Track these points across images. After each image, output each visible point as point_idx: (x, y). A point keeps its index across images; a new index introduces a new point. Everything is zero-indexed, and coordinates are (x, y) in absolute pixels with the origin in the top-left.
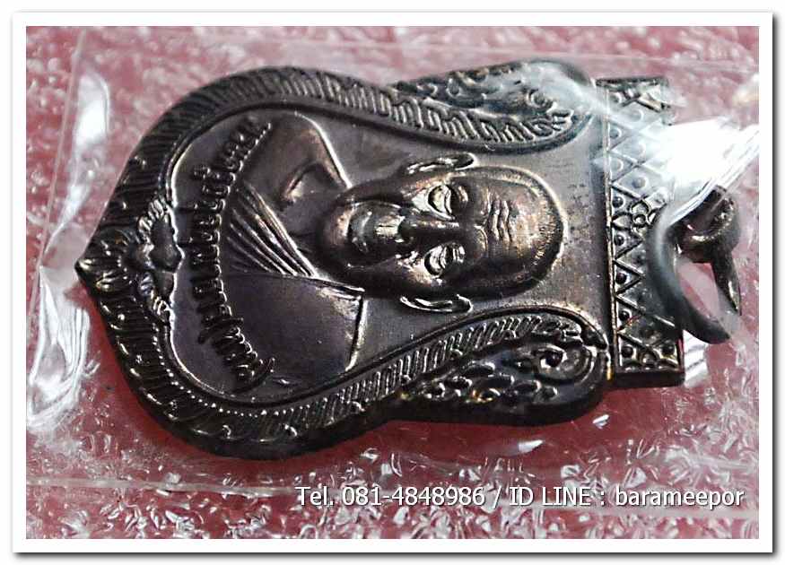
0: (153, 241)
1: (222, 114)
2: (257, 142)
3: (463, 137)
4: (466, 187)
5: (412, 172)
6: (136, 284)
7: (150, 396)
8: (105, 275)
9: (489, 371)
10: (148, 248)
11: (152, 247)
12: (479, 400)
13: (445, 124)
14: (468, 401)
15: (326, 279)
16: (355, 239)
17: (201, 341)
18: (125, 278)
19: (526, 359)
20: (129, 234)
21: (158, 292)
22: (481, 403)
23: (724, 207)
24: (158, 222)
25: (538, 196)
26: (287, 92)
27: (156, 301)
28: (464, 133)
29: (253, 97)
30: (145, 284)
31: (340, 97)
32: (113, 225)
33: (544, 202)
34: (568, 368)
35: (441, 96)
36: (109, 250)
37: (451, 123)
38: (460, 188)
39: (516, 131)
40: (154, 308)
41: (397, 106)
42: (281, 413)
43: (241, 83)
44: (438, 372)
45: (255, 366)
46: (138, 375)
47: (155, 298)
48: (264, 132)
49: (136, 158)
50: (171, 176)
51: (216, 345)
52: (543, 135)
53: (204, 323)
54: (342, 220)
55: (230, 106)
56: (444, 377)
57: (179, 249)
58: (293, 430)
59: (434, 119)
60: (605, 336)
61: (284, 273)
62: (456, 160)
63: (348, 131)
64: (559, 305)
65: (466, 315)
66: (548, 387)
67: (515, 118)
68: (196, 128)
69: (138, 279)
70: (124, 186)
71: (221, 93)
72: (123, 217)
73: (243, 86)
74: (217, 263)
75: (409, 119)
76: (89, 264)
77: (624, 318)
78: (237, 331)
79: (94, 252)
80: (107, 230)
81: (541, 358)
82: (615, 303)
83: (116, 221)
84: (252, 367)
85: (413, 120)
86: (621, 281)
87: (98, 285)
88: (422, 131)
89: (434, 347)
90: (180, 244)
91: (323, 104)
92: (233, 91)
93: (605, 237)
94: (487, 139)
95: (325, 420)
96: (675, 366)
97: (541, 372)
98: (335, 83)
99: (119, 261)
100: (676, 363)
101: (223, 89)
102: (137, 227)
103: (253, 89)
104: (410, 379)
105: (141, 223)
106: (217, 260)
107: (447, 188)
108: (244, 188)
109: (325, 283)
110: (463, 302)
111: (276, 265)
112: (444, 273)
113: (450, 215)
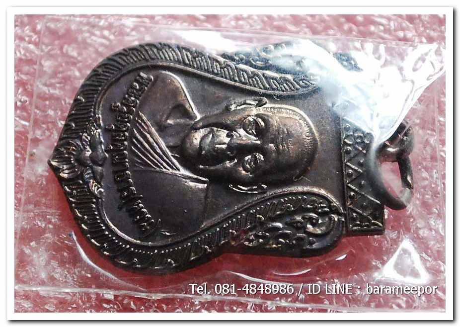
0: (91, 148)
1: (126, 71)
2: (146, 88)
3: (260, 88)
4: (264, 120)
5: (233, 109)
6: (82, 173)
7: (93, 240)
8: (65, 168)
9: (278, 229)
10: (88, 153)
11: (90, 152)
12: (274, 246)
13: (250, 80)
14: (268, 247)
15: (187, 173)
16: (204, 152)
17: (120, 208)
18: (76, 170)
19: (299, 222)
20: (77, 144)
21: (95, 178)
22: (275, 247)
23: (406, 134)
24: (93, 137)
25: (304, 125)
26: (162, 58)
27: (94, 185)
28: (261, 85)
29: (143, 61)
30: (88, 174)
31: (191, 63)
32: (68, 138)
33: (306, 129)
34: (323, 228)
35: (248, 63)
36: (66, 153)
37: (253, 79)
38: (260, 120)
39: (290, 85)
40: (93, 189)
41: (223, 68)
42: (165, 251)
43: (135, 52)
44: (250, 230)
45: (150, 224)
46: (86, 228)
47: (93, 183)
48: (150, 83)
49: (79, 97)
50: (99, 109)
51: (128, 211)
52: (304, 88)
53: (122, 198)
54: (196, 139)
55: (130, 67)
56: (254, 232)
57: (105, 153)
59: (244, 76)
60: (341, 208)
61: (164, 170)
62: (257, 102)
63: (196, 83)
64: (316, 190)
65: (265, 195)
66: (311, 239)
67: (289, 77)
68: (111, 79)
70: (73, 114)
71: (125, 58)
72: (73, 133)
73: (137, 54)
74: (127, 162)
75: (230, 77)
76: (55, 162)
77: (352, 198)
78: (140, 203)
79: (58, 154)
80: (64, 141)
81: (307, 222)
82: (347, 188)
83: (69, 136)
84: (148, 225)
85: (232, 77)
86: (350, 175)
87: (61, 174)
88: (237, 84)
89: (248, 214)
90: (106, 151)
91: (181, 67)
92: (131, 57)
93: (340, 149)
94: (274, 89)
95: (190, 257)
96: (380, 226)
97: (307, 230)
98: (188, 54)
99: (72, 159)
100: (381, 224)
101: (126, 56)
102: (81, 140)
103: (143, 57)
104: (236, 233)
105: (83, 137)
106: (127, 160)
107: (253, 120)
108: (140, 117)
109: (187, 176)
110: (263, 187)
111: (160, 165)
112: (253, 171)
113: (255, 136)
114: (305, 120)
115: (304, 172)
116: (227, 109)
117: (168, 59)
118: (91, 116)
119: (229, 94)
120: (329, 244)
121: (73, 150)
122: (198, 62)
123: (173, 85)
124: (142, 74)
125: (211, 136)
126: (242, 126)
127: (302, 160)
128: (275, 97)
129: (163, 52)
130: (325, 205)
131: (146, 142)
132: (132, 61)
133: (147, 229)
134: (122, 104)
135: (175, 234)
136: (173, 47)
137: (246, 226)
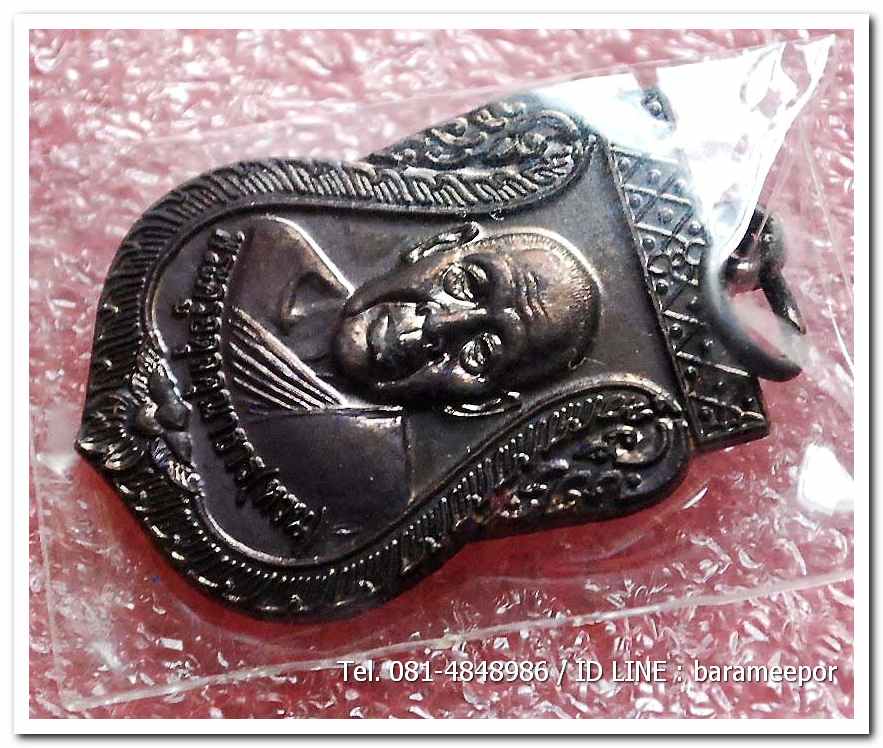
0: (154, 399)
1: (187, 234)
2: (234, 258)
3: (460, 206)
4: (481, 265)
5: (416, 258)
6: (149, 455)
7: (202, 580)
8: (112, 450)
9: (561, 471)
10: (151, 411)
11: (155, 407)
12: (561, 506)
13: (437, 194)
14: (550, 511)
15: (357, 405)
16: (379, 356)
17: (240, 504)
18: (135, 449)
19: (599, 449)
20: (124, 398)
21: (177, 458)
22: (564, 509)
23: (767, 230)
24: (153, 377)
25: (563, 258)
26: (251, 192)
27: (177, 469)
28: (459, 199)
29: (215, 207)
30: (160, 451)
31: (311, 187)
32: (104, 390)
33: (570, 263)
34: (650, 449)
35: (423, 162)
36: (108, 420)
37: (442, 191)
38: (475, 268)
39: (517, 186)
40: (178, 478)
41: (378, 184)
42: (350, 567)
43: (196, 193)
44: (508, 485)
45: (307, 520)
46: (182, 558)
47: (175, 466)
48: (240, 245)
49: (105, 306)
50: (150, 318)
51: (256, 505)
52: (546, 184)
53: (238, 483)
54: (357, 333)
55: (194, 224)
56: (516, 488)
57: (184, 403)
58: (370, 584)
59: (422, 191)
60: (675, 402)
61: (310, 408)
62: (460, 234)
63: (330, 224)
64: (617, 378)
66: (630, 475)
67: (511, 171)
68: (162, 256)
69: (150, 447)
70: (103, 342)
71: (178, 209)
72: (112, 378)
73: (200, 197)
74: (232, 410)
75: (395, 196)
76: (90, 442)
77: (691, 377)
78: (277, 485)
79: (92, 425)
80: (98, 398)
81: (615, 444)
82: (677, 362)
83: (105, 386)
84: (304, 523)
85: (399, 197)
86: (675, 335)
87: (108, 464)
88: (413, 208)
89: (496, 456)
90: (185, 398)
91: (295, 200)
92: (191, 204)
93: (645, 288)
94: (487, 202)
95: (400, 565)
96: (760, 420)
97: (618, 460)
98: (302, 171)
99: (122, 431)
100: (760, 416)
101: (179, 203)
102: (131, 388)
103: (213, 197)
104: (480, 499)
105: (134, 382)
106: (232, 407)
107: (460, 270)
108: (237, 317)
109: (358, 410)
110: (512, 397)
111: (298, 400)
112: (484, 370)
113: (472, 301)
114: (562, 247)
115: (587, 348)
116: (404, 261)
117: (265, 190)
118: (140, 338)
119: (401, 231)
120: (669, 478)
121: (120, 411)
122: (326, 184)
123: (286, 238)
124: (220, 232)
125: (386, 320)
126: (441, 287)
127: (576, 326)
128: (493, 216)
129: (251, 181)
130: (642, 404)
131: (260, 363)
132: (194, 210)
133: (302, 533)
134: (195, 299)
135: (361, 528)
136: (269, 165)
137: (497, 480)
